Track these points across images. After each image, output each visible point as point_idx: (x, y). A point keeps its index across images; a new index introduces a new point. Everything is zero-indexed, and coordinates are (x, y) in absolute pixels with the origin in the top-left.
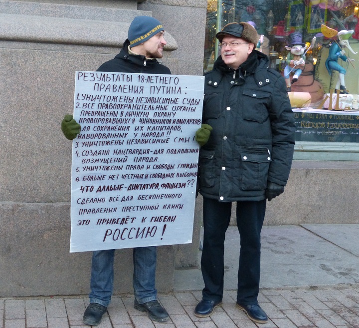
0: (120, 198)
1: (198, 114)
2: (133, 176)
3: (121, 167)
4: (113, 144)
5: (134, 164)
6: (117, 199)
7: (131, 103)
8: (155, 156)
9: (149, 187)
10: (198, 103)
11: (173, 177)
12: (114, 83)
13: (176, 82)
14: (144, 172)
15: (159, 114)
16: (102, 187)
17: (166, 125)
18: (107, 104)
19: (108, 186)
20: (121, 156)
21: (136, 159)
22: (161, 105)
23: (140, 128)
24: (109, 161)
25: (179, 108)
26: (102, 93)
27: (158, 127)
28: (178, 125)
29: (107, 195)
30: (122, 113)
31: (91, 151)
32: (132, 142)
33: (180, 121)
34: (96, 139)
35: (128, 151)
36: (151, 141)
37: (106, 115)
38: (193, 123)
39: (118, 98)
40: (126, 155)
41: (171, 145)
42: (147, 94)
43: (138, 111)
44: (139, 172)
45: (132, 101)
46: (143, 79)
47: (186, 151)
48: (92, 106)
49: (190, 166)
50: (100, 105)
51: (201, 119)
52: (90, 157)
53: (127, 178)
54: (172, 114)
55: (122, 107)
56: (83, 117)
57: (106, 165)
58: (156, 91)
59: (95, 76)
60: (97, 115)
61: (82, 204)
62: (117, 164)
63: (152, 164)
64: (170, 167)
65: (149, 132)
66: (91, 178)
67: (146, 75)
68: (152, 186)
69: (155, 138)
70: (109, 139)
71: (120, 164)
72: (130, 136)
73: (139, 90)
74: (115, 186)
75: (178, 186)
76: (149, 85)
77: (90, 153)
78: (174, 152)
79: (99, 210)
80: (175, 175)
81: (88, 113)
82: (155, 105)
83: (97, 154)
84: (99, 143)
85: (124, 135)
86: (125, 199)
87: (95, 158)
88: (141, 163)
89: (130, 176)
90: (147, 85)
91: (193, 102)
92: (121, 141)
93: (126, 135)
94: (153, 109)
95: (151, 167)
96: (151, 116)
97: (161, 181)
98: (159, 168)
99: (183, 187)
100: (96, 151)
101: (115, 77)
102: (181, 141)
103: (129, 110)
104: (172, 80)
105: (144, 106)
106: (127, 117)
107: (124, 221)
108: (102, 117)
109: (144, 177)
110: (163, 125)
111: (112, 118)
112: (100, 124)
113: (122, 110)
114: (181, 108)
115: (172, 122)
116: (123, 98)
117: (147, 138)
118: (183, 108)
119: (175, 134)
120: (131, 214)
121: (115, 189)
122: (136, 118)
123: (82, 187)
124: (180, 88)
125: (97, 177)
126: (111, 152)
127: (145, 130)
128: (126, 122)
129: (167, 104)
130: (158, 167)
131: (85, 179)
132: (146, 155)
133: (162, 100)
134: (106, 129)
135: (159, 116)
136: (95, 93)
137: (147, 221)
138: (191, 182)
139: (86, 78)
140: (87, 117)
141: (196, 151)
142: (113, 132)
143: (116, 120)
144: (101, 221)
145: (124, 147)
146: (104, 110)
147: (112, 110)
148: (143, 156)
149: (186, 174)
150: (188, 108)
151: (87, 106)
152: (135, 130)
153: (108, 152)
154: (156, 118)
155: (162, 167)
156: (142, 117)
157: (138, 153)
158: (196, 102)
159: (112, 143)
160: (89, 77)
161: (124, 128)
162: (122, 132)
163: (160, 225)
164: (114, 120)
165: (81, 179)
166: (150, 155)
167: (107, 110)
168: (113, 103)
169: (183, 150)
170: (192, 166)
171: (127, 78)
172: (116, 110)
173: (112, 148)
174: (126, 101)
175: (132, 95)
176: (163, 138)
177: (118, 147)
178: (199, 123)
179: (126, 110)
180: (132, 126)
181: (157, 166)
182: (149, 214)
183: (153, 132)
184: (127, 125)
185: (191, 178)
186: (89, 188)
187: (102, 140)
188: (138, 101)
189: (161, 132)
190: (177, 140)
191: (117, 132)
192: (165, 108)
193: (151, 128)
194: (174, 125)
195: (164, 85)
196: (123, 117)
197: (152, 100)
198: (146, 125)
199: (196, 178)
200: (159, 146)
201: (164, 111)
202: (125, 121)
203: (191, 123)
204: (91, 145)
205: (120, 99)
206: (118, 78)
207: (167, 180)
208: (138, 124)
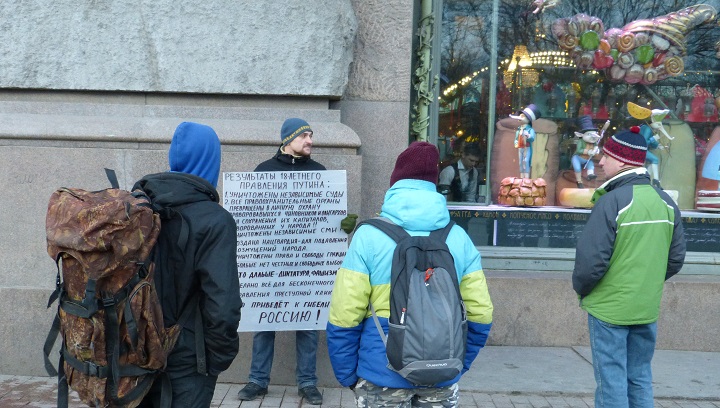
0: (272, 284)
1: (343, 205)
2: (283, 263)
3: (271, 255)
4: (262, 234)
5: (283, 253)
6: (269, 284)
8: (303, 245)
9: (300, 274)
10: (342, 195)
11: (323, 264)
12: (259, 181)
13: (318, 177)
14: (293, 260)
16: (254, 274)
17: (311, 216)
18: (253, 200)
19: (260, 273)
20: (270, 246)
21: (285, 248)
22: (305, 198)
23: (286, 220)
24: (259, 250)
25: (323, 200)
26: (249, 190)
27: (304, 219)
28: (324, 216)
29: (259, 280)
30: (268, 207)
31: (242, 242)
32: (280, 232)
33: (325, 213)
34: (246, 231)
35: (277, 241)
36: (298, 232)
37: (253, 209)
38: (339, 213)
39: (264, 194)
40: (274, 245)
41: (319, 235)
42: (290, 189)
43: (283, 205)
44: (289, 260)
45: (276, 197)
46: (285, 176)
47: (335, 240)
48: (240, 202)
49: (339, 254)
50: (247, 200)
51: (346, 210)
52: (241, 247)
53: (277, 265)
54: (316, 206)
55: (267, 202)
57: (257, 254)
58: (299, 186)
59: (241, 176)
60: (244, 209)
62: (266, 253)
63: (301, 253)
64: (319, 255)
65: (296, 223)
66: (243, 265)
67: (288, 173)
68: (302, 273)
69: (301, 229)
70: (257, 231)
71: (270, 253)
72: (278, 227)
73: (283, 186)
74: (266, 272)
75: (329, 273)
76: (292, 181)
78: (322, 241)
79: (253, 294)
80: (325, 263)
81: (236, 208)
82: (299, 199)
86: (277, 285)
87: (245, 247)
88: (290, 252)
89: (280, 264)
90: (290, 182)
91: (336, 194)
92: (269, 232)
93: (273, 227)
94: (297, 202)
95: (300, 255)
96: (296, 209)
97: (311, 269)
101: (260, 176)
102: (328, 231)
103: (275, 204)
104: (314, 176)
105: (288, 201)
106: (273, 211)
107: (277, 305)
108: (250, 211)
109: (294, 264)
110: (307, 217)
111: (259, 211)
112: (248, 217)
113: (267, 204)
114: (325, 200)
115: (317, 213)
116: (268, 193)
117: (294, 229)
118: (327, 200)
119: (321, 224)
120: (284, 299)
121: (266, 275)
122: (281, 211)
124: (322, 182)
125: (248, 264)
126: (261, 242)
127: (291, 222)
128: (272, 215)
129: (311, 198)
130: (307, 255)
132: (294, 245)
133: (305, 194)
134: (254, 222)
135: (304, 208)
136: (242, 191)
137: (301, 305)
139: (232, 179)
140: (235, 211)
141: (344, 240)
142: (261, 224)
143: (263, 214)
144: (255, 305)
145: (273, 237)
146: (251, 205)
147: (259, 205)
148: (291, 245)
150: (333, 200)
151: (235, 202)
152: (282, 222)
153: (257, 242)
154: (301, 211)
155: (311, 255)
156: (287, 210)
157: (286, 242)
158: (339, 194)
159: (260, 234)
160: (235, 177)
161: (271, 220)
162: (269, 224)
163: (314, 310)
164: (261, 213)
166: (298, 245)
167: (253, 205)
168: (259, 199)
169: (331, 239)
171: (271, 176)
172: (262, 205)
173: (261, 238)
174: (270, 196)
175: (276, 191)
176: (310, 229)
177: (267, 238)
178: (345, 213)
179: (271, 204)
180: (279, 219)
182: (302, 299)
183: (299, 223)
184: (274, 217)
186: (242, 274)
188: (282, 196)
189: (307, 223)
190: (324, 230)
191: (265, 224)
192: (309, 201)
193: (297, 220)
194: (320, 216)
195: (307, 180)
196: (270, 211)
197: (296, 194)
198: (292, 218)
200: (306, 236)
201: (309, 204)
203: (337, 213)
206: (262, 177)
207: (317, 268)
208: (283, 216)
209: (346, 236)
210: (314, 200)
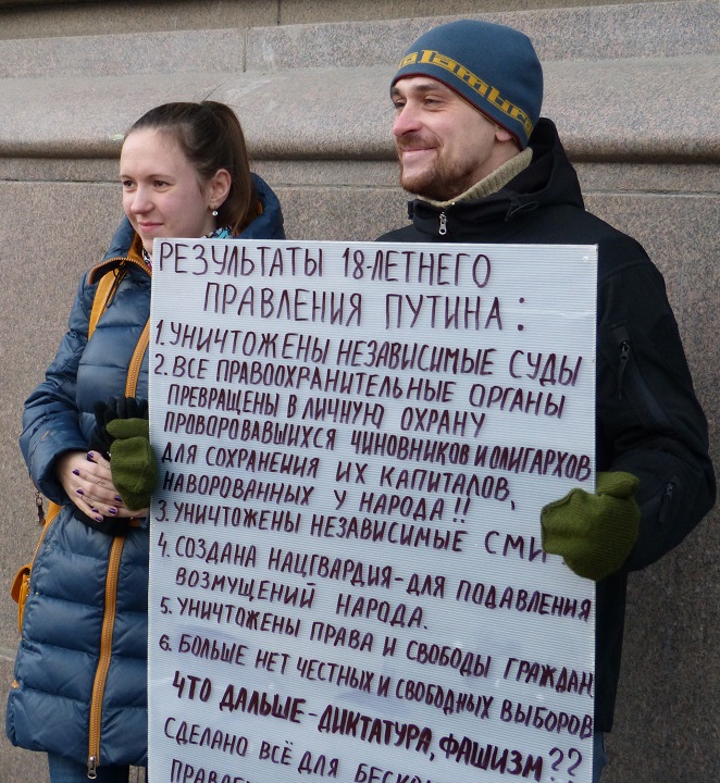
0: (296, 757)
1: (577, 432)
2: (337, 670)
3: (294, 624)
4: (268, 524)
5: (338, 622)
6: (284, 756)
7: (319, 365)
8: (413, 602)
9: (395, 738)
10: (573, 377)
11: (485, 714)
12: (267, 282)
13: (481, 278)
14: (368, 661)
15: (421, 418)
16: (237, 693)
17: (450, 467)
18: (245, 364)
19: (256, 694)
20: (294, 581)
21: (344, 602)
22: (426, 375)
23: (354, 473)
24: (255, 593)
25: (497, 393)
26: (229, 320)
27: (420, 475)
28: (498, 473)
29: (253, 728)
30: (293, 400)
31: (203, 542)
32: (329, 526)
33: (505, 457)
34: (215, 500)
35: (318, 560)
36: (397, 534)
37: (241, 407)
38: (559, 469)
39: (280, 343)
40: (309, 579)
41: (473, 564)
42: (374, 328)
43: (344, 397)
44: (361, 661)
45: (323, 357)
46: (359, 266)
47: (536, 603)
48: (201, 369)
49: (557, 676)
50: (224, 364)
51: (592, 454)
52: (199, 565)
53: (314, 674)
54: (469, 417)
55: (290, 380)
56: (177, 409)
57: (249, 606)
58: (408, 314)
59: (208, 256)
60: (214, 403)
61: (178, 740)
62: (280, 609)
63: (404, 635)
64: (474, 665)
65: (390, 491)
66: (203, 647)
67: (370, 248)
68: (405, 734)
69: (409, 521)
70: (255, 505)
71: (291, 612)
72: (323, 504)
73: (348, 309)
74: (277, 697)
75: (512, 766)
76: (381, 287)
77: (199, 551)
78: (487, 597)
80: (496, 709)
81: (188, 393)
82: (405, 376)
83: (219, 558)
84: (223, 511)
85: (302, 495)
86: (312, 766)
87: (217, 569)
88: (362, 624)
89: (327, 671)
90: (374, 291)
91: (552, 368)
92: (294, 519)
93: (308, 494)
94: (397, 392)
95: (401, 649)
96: (392, 426)
97: (444, 725)
98: (429, 658)
99: (532, 774)
100: (216, 545)
101: (270, 256)
102: (514, 553)
103: (317, 393)
104: (466, 267)
105: (366, 380)
106: (309, 422)
108: (231, 415)
109: (375, 685)
110: (435, 467)
111: (262, 419)
112: (226, 442)
113: (291, 390)
114: (504, 394)
115: (472, 455)
116: (294, 340)
117: (380, 517)
118: (511, 396)
119: (486, 514)
121: (276, 711)
122: (338, 426)
123: (177, 673)
124: (496, 304)
125: (219, 647)
126: (263, 557)
127: (373, 485)
128: (305, 442)
129: (447, 376)
130: (425, 653)
131: (185, 647)
132: (377, 592)
133: (428, 354)
134: (244, 463)
135: (420, 424)
136: (210, 321)
138: (569, 762)
139: (182, 265)
140: (186, 410)
141: (579, 610)
142: (265, 477)
143: (273, 430)
145: (304, 543)
146: (236, 386)
147: (261, 389)
148: (367, 592)
149: (544, 715)
150: (535, 398)
151: (186, 367)
152: (339, 478)
153: (248, 557)
154: (412, 434)
155: (439, 656)
156: (359, 426)
157: (350, 576)
158: (563, 369)
159: (262, 519)
161: (300, 464)
162: (294, 481)
164: (268, 427)
165: (174, 643)
166: (396, 595)
167: (244, 387)
168: (264, 361)
169: (523, 594)
170: (567, 682)
171: (307, 260)
172: (273, 391)
173: (266, 540)
174: (303, 352)
175: (323, 330)
176: (444, 525)
177: (284, 542)
178: (584, 472)
179: (305, 392)
180: (330, 461)
181: (422, 648)
183: (403, 493)
184: (310, 453)
185: (565, 739)
186: (199, 685)
187: (232, 503)
188: (344, 356)
189: (431, 499)
190: (498, 543)
191: (279, 478)
192: (443, 391)
193: (395, 477)
194: (483, 472)
195: (436, 290)
196: (297, 421)
197: (391, 353)
198: (377, 462)
199: (587, 747)
200: (425, 561)
201: (440, 407)
202: (301, 437)
203: (552, 467)
204: (200, 518)
205: (286, 345)
206: (278, 265)
207: (462, 725)
208: (346, 452)
209: (585, 589)
210: (463, 383)
